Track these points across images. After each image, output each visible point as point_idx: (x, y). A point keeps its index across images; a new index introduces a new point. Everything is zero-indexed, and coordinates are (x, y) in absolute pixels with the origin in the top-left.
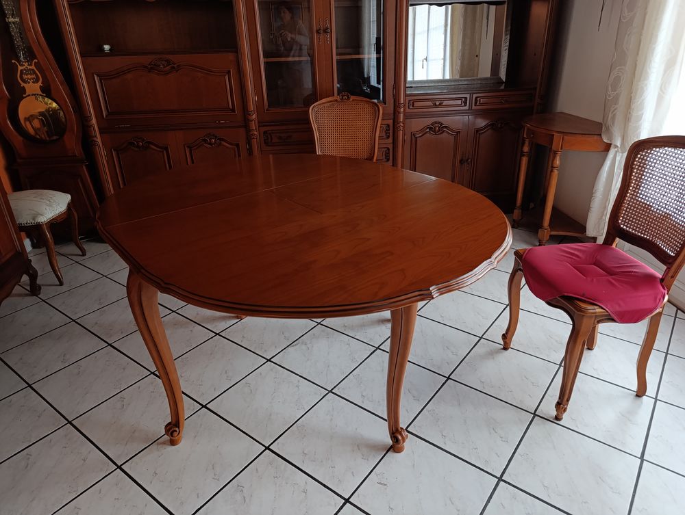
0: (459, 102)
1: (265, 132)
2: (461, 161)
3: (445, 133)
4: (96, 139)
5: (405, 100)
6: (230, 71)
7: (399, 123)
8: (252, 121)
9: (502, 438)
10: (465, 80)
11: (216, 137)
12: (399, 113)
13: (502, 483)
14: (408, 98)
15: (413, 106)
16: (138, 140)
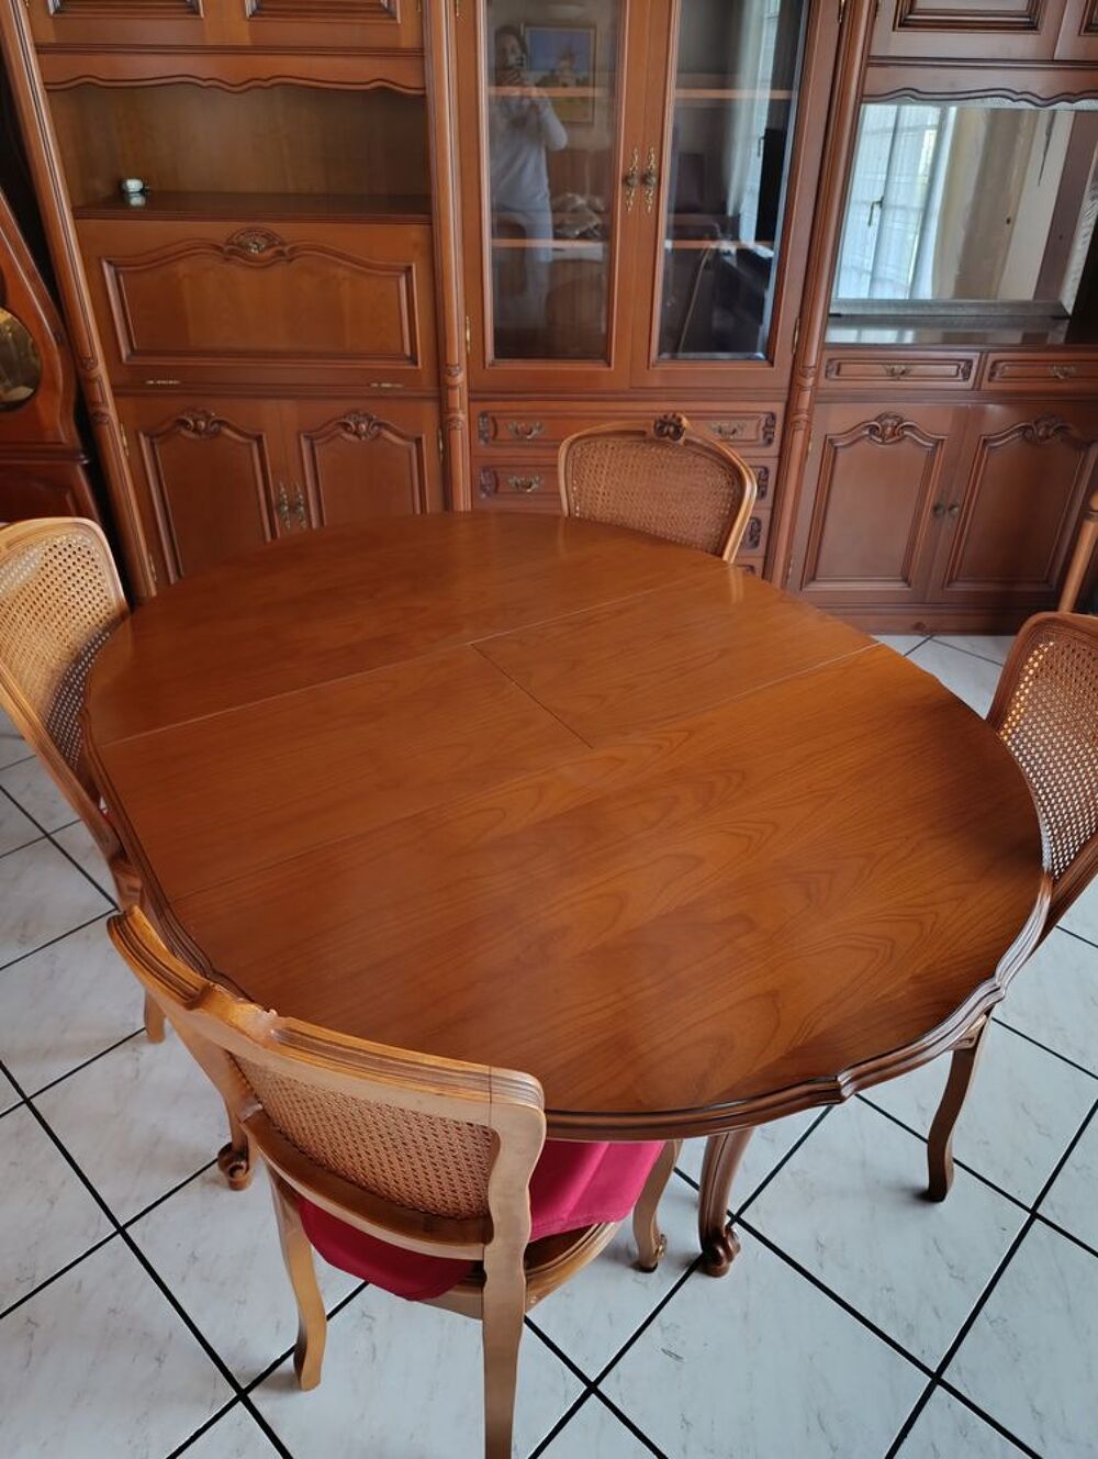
0: (952, 369)
1: (484, 415)
2: (936, 508)
3: (905, 445)
4: (103, 409)
5: (819, 359)
6: (410, 268)
7: (798, 412)
8: (454, 387)
9: (951, 1267)
10: (972, 305)
11: (370, 420)
12: (802, 388)
13: (939, 1390)
14: (828, 354)
15: (838, 373)
16: (196, 416)
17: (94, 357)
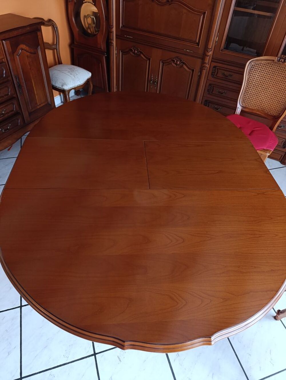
8: (207, 56)
11: (181, 61)
16: (135, 49)
17: (113, 25)
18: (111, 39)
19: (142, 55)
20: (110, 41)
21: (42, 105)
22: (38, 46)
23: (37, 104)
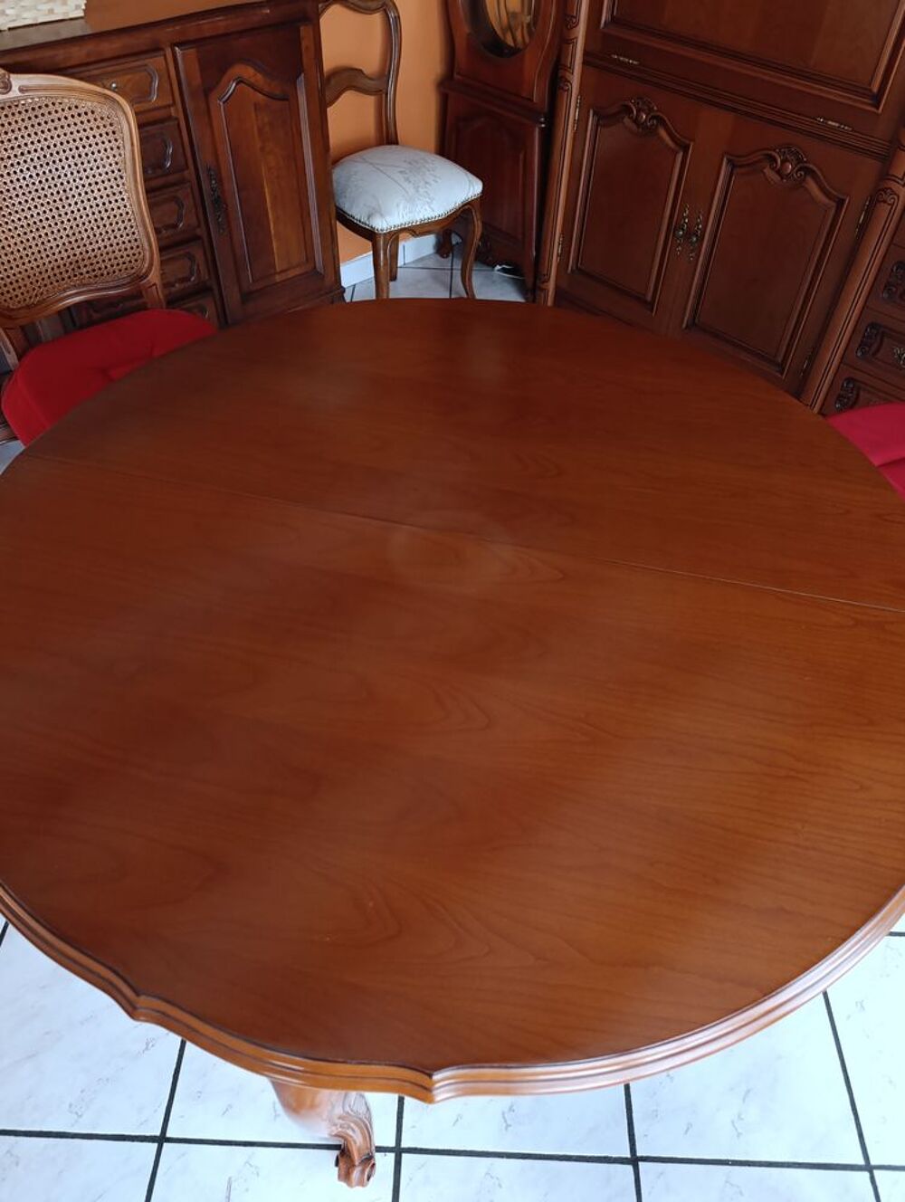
4: (570, 76)
11: (799, 161)
16: (640, 105)
17: (577, 17)
18: (566, 66)
19: (663, 133)
20: (561, 73)
21: (291, 274)
22: (300, 74)
23: (274, 266)
